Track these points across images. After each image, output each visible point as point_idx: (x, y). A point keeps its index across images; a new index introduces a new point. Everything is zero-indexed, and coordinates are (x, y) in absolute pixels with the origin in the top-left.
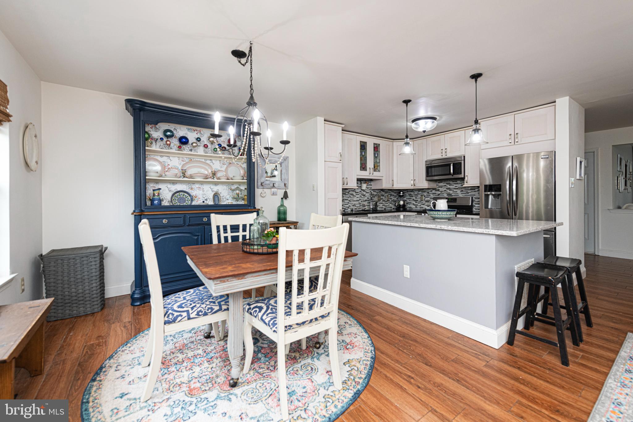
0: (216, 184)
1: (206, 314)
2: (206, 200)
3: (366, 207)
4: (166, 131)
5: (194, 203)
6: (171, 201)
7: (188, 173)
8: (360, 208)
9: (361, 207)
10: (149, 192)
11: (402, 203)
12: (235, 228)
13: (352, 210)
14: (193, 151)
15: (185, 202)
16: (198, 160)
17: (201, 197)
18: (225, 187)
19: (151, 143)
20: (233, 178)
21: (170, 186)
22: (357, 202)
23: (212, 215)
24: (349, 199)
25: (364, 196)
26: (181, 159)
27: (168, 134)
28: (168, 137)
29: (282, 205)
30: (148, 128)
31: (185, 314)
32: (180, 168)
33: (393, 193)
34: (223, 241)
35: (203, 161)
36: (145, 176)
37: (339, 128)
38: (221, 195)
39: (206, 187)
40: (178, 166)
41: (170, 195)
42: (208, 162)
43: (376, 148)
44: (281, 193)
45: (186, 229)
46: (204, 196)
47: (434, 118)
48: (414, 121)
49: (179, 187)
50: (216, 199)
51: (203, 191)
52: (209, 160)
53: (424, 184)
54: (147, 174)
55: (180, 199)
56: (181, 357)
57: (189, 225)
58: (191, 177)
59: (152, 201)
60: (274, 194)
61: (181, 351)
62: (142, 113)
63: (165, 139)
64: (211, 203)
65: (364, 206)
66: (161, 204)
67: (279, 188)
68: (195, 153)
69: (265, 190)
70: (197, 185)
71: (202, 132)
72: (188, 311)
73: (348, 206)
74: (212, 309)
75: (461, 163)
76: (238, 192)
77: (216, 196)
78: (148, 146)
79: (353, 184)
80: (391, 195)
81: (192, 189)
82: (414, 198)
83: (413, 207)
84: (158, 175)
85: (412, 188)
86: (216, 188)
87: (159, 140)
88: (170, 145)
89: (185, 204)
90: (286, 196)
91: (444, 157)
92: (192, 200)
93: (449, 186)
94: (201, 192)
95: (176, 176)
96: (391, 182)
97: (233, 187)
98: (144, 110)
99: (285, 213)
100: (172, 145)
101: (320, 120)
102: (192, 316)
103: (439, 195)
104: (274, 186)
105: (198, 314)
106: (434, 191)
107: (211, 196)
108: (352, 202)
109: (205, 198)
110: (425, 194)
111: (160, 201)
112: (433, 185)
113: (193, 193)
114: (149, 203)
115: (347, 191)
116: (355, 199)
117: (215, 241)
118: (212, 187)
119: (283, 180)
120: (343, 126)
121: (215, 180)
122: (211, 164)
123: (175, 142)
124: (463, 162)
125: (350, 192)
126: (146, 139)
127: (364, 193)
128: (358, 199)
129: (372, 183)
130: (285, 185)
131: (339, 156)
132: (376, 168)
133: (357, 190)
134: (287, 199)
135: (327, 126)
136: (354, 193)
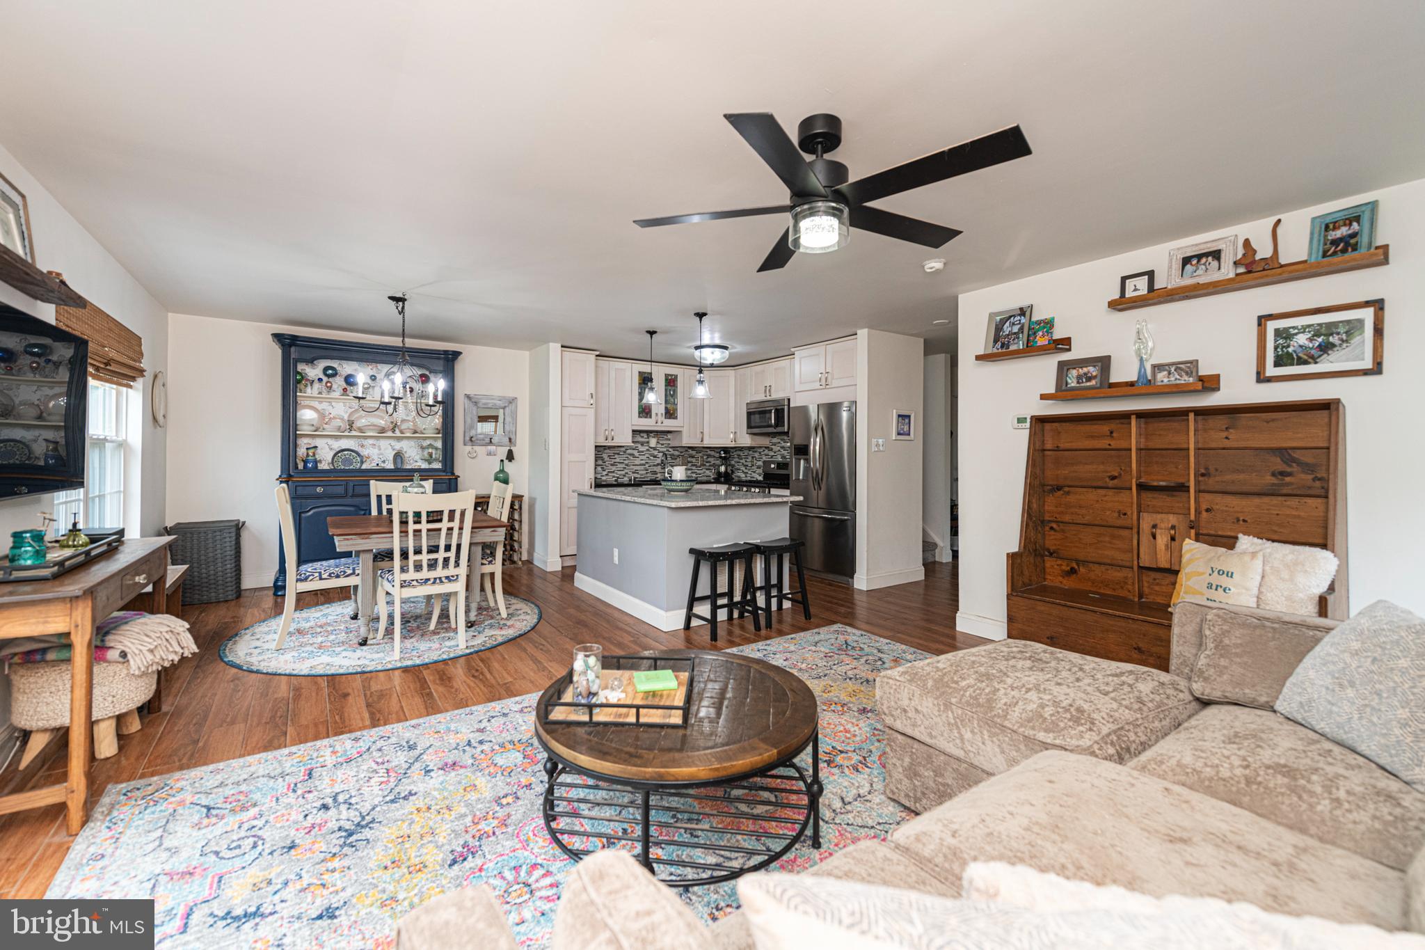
0: (399, 439)
1: (338, 576)
2: (384, 462)
3: (659, 475)
4: (326, 369)
5: (364, 467)
6: (332, 463)
7: (358, 424)
8: (647, 477)
10: (301, 452)
11: (723, 469)
13: (630, 479)
15: (351, 464)
17: (375, 457)
18: (412, 443)
19: (306, 386)
20: (424, 431)
21: (330, 441)
22: (642, 467)
23: (372, 482)
24: (626, 462)
25: (655, 457)
26: (348, 404)
27: (330, 373)
28: (329, 376)
29: (503, 469)
30: (301, 367)
31: (317, 575)
32: (346, 417)
33: (712, 453)
34: (385, 513)
36: (296, 430)
37: (591, 357)
38: (406, 455)
39: (384, 443)
40: (343, 414)
41: (332, 454)
43: (671, 382)
44: (503, 451)
45: (349, 501)
46: (381, 456)
47: (726, 348)
48: (697, 348)
49: (344, 444)
50: (399, 461)
51: (379, 449)
53: (746, 440)
54: (299, 427)
55: (347, 461)
56: (319, 630)
57: (353, 496)
58: (360, 430)
59: (305, 462)
60: (489, 454)
61: (321, 626)
62: (293, 349)
63: (325, 379)
64: (390, 466)
65: (655, 473)
66: (317, 467)
67: (500, 444)
68: (370, 397)
69: (476, 448)
70: (371, 441)
71: (379, 367)
72: (320, 573)
73: (623, 472)
74: (345, 572)
75: (783, 409)
76: (430, 450)
77: (398, 456)
78: (301, 391)
79: (625, 439)
80: (709, 456)
81: (363, 446)
82: (743, 461)
83: (743, 475)
84: (314, 428)
85: (733, 445)
86: (398, 446)
87: (316, 381)
88: (331, 387)
89: (351, 467)
90: (510, 456)
91: (768, 398)
92: (362, 462)
93: (783, 444)
94: (376, 451)
95: (339, 429)
96: (699, 436)
97: (426, 443)
98: (296, 345)
100: (335, 386)
101: (555, 348)
102: (324, 576)
103: (772, 457)
104: (491, 441)
105: (330, 575)
106: (766, 452)
107: (390, 455)
108: (631, 467)
109: (382, 459)
110: (756, 455)
111: (316, 462)
112: (765, 441)
113: (364, 452)
114: (301, 466)
115: (623, 449)
116: (637, 462)
117: (374, 512)
118: (393, 442)
119: (506, 433)
120: (597, 351)
121: (398, 434)
123: (339, 382)
124: (786, 408)
125: (629, 451)
126: (299, 382)
127: (656, 453)
128: (644, 462)
129: (669, 436)
130: (510, 439)
131: (588, 397)
132: (670, 414)
133: (641, 448)
134: (510, 461)
135: (569, 354)
136: (636, 453)
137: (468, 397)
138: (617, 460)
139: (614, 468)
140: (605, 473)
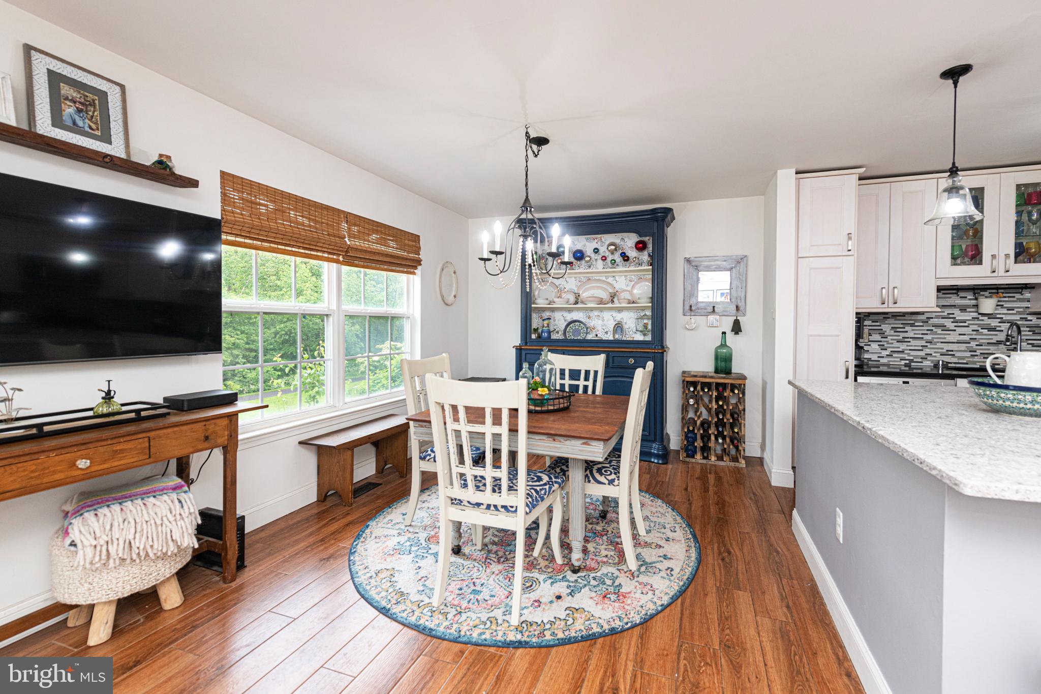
0: (620, 310)
2: (604, 333)
4: (559, 247)
5: (588, 337)
6: (564, 333)
7: (583, 297)
8: (975, 363)
9: (976, 359)
10: (535, 323)
12: (575, 374)
13: (936, 366)
14: (592, 268)
15: (580, 335)
16: (597, 278)
17: (599, 328)
18: (630, 314)
20: (639, 301)
21: (566, 314)
22: (963, 347)
24: (929, 337)
26: (578, 279)
29: (724, 345)
32: (573, 291)
35: (604, 279)
37: (851, 178)
38: (625, 326)
39: (607, 315)
40: (572, 288)
41: (565, 325)
42: (610, 280)
44: (728, 323)
46: (604, 327)
49: (575, 316)
50: (618, 332)
51: (603, 321)
52: (610, 276)
54: (534, 302)
55: (577, 332)
58: (585, 302)
59: (539, 333)
60: (710, 325)
64: (609, 337)
66: (550, 337)
67: (725, 313)
68: (594, 270)
69: (696, 318)
70: (596, 313)
71: (603, 240)
73: (922, 354)
76: (643, 321)
77: (619, 327)
78: (536, 269)
79: (922, 300)
81: (589, 317)
84: (547, 302)
86: (619, 316)
89: (579, 338)
90: (737, 328)
92: (588, 333)
94: (600, 322)
95: (568, 302)
97: (639, 313)
99: (728, 359)
101: (786, 178)
104: (714, 310)
107: (611, 325)
108: (939, 345)
109: (606, 330)
111: (550, 333)
113: (591, 323)
115: (923, 317)
116: (953, 337)
118: (615, 314)
119: (733, 300)
120: (862, 170)
121: (617, 305)
122: (614, 283)
128: (966, 338)
130: (737, 307)
133: (959, 315)
134: (737, 333)
135: (809, 182)
136: (949, 324)
137: (688, 261)
138: (911, 334)
139: (903, 347)
140: (885, 353)
